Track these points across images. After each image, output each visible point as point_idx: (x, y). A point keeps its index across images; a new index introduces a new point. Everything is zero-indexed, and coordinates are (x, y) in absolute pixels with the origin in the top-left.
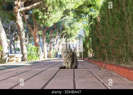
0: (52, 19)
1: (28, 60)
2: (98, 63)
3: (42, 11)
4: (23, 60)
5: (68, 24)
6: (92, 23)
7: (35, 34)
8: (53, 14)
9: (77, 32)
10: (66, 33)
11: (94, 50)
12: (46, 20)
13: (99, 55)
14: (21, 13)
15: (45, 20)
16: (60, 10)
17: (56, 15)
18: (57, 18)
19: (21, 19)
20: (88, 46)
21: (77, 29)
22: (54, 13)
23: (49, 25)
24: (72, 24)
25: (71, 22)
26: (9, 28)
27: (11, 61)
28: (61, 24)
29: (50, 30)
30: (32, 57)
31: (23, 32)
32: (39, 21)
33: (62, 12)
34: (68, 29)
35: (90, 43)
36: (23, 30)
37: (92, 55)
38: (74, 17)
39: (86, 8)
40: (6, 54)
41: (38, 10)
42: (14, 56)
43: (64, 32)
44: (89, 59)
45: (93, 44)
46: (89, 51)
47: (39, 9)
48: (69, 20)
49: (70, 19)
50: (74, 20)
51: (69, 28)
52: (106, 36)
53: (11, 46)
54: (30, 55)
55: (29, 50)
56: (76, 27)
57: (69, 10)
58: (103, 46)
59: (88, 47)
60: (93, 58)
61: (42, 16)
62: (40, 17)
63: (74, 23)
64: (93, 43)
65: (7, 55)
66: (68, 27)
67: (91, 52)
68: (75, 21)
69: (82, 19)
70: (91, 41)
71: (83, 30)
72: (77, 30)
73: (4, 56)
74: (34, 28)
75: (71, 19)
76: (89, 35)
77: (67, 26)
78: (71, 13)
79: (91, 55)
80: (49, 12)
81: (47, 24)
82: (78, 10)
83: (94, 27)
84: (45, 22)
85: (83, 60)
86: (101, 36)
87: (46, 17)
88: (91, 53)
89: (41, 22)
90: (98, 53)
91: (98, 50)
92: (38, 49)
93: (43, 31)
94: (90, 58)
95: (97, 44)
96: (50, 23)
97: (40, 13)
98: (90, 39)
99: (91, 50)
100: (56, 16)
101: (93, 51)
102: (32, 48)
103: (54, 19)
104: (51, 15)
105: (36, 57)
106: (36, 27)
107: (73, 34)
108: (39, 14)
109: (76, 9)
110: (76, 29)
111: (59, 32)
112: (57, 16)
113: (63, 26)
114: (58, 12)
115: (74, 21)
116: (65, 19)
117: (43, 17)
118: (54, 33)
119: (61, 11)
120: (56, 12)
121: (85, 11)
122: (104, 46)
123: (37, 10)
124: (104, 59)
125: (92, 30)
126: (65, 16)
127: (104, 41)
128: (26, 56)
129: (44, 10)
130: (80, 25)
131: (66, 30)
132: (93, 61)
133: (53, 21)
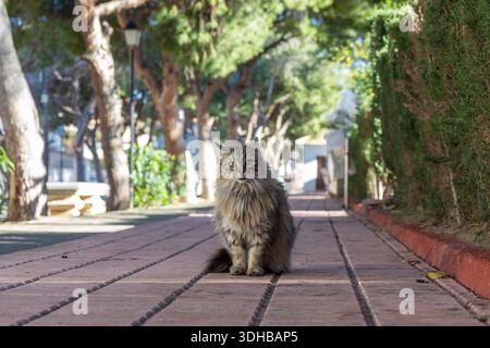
0: (228, 45)
1: (135, 206)
2: (412, 238)
3: (189, 14)
4: (112, 204)
5: (298, 69)
6: (385, 50)
7: (168, 107)
8: (232, 28)
9: (331, 100)
10: (290, 102)
11: (392, 169)
12: (207, 48)
13: (415, 196)
14: (106, 24)
15: (203, 49)
16: (260, 11)
17: (244, 30)
18: (250, 43)
19: (106, 46)
20: (367, 152)
21: (333, 88)
22: (239, 24)
23: (218, 70)
24: (313, 69)
25: (310, 64)
26: (76, 84)
27: (59, 211)
28: (272, 70)
29: (225, 90)
30: (150, 194)
31: (115, 96)
32: (177, 54)
33: (270, 20)
34: (295, 88)
35: (374, 140)
36: (115, 88)
37: (385, 192)
38: (318, 42)
39: (364, 8)
40: (37, 181)
41: (174, 12)
42: (72, 192)
43: (282, 99)
44: (368, 211)
45: (388, 143)
46: (371, 173)
47: (179, 7)
48: (299, 57)
49: (304, 50)
50: (321, 55)
51: (301, 87)
52: (451, 102)
53: (79, 150)
54: (144, 186)
55: (140, 169)
56: (328, 81)
57: (299, 13)
58: (437, 150)
59: (368, 159)
60: (388, 205)
61: (189, 35)
62: (184, 39)
63: (322, 69)
64: (389, 139)
65: (40, 187)
66: (297, 81)
67: (382, 178)
68: (323, 58)
69: (351, 49)
70: (380, 131)
71: (353, 90)
72: (329, 94)
73: (27, 190)
74: (164, 82)
75: (309, 53)
76: (372, 106)
77: (291, 79)
78: (305, 26)
79: (382, 189)
80: (219, 19)
81: (210, 64)
82: (332, 13)
83: (394, 64)
84: (201, 60)
85: (348, 209)
86: (425, 101)
87: (204, 38)
88: (381, 183)
89: (188, 60)
90: (413, 186)
91: (409, 173)
92: (176, 163)
93: (201, 95)
94: (376, 205)
95: (406, 143)
96: (222, 64)
97: (184, 22)
98: (378, 122)
99: (381, 169)
100: (245, 34)
101: (390, 177)
102: (151, 159)
103: (237, 46)
104: (224, 30)
105: (164, 193)
106: (171, 77)
107: (318, 109)
108: (179, 28)
109: (327, 9)
110: (327, 88)
111: (263, 98)
112: (250, 36)
113: (277, 78)
114: (254, 18)
115: (319, 61)
116: (286, 53)
117: (194, 37)
118: (244, 104)
119: (265, 16)
120: (247, 20)
121: (360, 17)
122: (439, 150)
123: (169, 9)
124: (441, 217)
125: (385, 80)
126: (286, 41)
127: (441, 127)
128: (125, 192)
129: (198, 12)
130: (341, 76)
131: (287, 92)
132: (389, 221)
133: (235, 56)
